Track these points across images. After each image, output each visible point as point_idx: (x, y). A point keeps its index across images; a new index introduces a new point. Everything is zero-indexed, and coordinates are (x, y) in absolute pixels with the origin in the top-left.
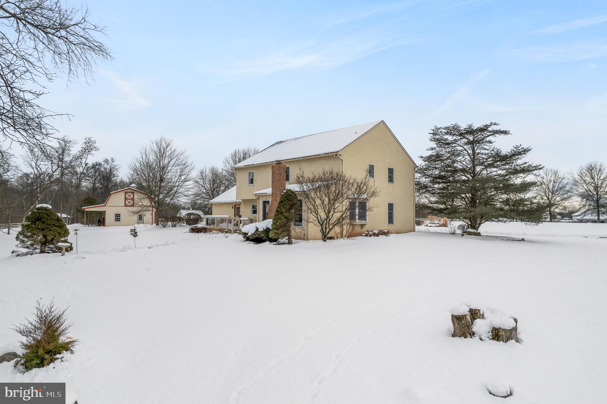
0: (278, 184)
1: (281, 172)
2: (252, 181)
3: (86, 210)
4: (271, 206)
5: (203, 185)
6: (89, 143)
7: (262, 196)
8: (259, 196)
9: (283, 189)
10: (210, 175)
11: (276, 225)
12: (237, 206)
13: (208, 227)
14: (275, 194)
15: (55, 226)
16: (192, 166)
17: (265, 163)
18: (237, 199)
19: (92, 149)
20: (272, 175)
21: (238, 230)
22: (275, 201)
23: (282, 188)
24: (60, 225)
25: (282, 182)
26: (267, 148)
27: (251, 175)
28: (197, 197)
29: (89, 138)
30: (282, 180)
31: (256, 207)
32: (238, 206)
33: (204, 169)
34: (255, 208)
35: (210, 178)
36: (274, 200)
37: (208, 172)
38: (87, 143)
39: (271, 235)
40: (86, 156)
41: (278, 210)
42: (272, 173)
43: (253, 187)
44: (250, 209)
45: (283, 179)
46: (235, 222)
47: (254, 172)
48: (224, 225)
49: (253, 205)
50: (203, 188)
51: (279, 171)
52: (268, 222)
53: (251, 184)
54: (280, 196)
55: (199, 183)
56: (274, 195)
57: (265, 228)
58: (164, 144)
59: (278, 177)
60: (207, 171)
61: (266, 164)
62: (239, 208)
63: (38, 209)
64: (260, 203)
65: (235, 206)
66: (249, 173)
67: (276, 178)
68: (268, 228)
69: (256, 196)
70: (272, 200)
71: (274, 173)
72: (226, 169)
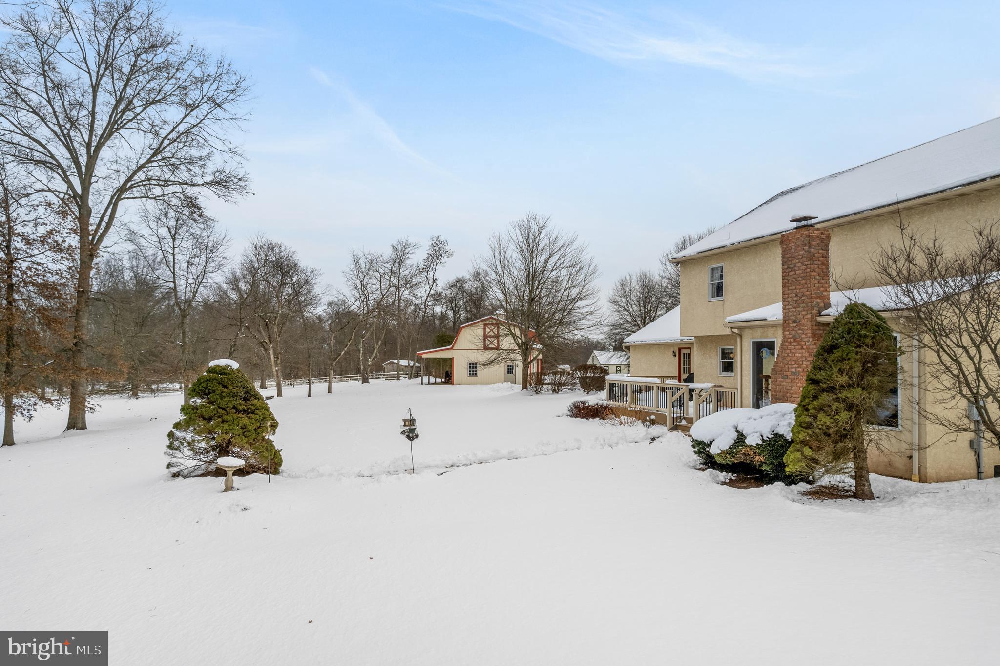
0: (805, 290)
1: (812, 250)
2: (719, 290)
3: (424, 356)
4: (780, 359)
5: (626, 307)
6: (437, 244)
7: (752, 328)
8: (740, 329)
9: (822, 305)
10: (637, 288)
11: (810, 431)
12: (683, 351)
13: (612, 403)
14: (795, 322)
15: (238, 411)
16: (591, 268)
17: (755, 239)
18: (681, 335)
19: (441, 255)
20: (783, 265)
21: (684, 418)
22: (796, 344)
23: (818, 300)
24: (251, 409)
25: (819, 283)
26: (756, 208)
27: (718, 275)
28: (616, 329)
29: (438, 238)
30: (818, 278)
31: (732, 356)
32: (687, 351)
33: (628, 278)
34: (729, 358)
35: (638, 294)
36: (792, 340)
37: (634, 284)
38: (435, 245)
39: (793, 462)
40: (434, 267)
41: (819, 377)
42: (783, 258)
43: (724, 303)
44: (715, 361)
45: (819, 275)
46: (675, 398)
47: (726, 265)
48: (648, 402)
49: (723, 350)
50: (627, 313)
51: (806, 248)
52: (777, 415)
53: (718, 296)
54: (812, 326)
55: (620, 303)
56: (791, 325)
57: (768, 435)
58: (534, 228)
59: (804, 267)
60: (633, 281)
61: (758, 241)
62: (688, 356)
63: (211, 371)
64: (744, 349)
65: (680, 350)
66: (713, 269)
67: (795, 271)
68: (777, 436)
69: (732, 328)
70: (783, 341)
71: (787, 258)
72: (667, 274)
